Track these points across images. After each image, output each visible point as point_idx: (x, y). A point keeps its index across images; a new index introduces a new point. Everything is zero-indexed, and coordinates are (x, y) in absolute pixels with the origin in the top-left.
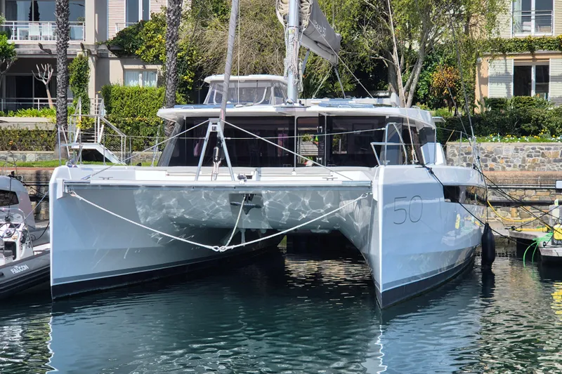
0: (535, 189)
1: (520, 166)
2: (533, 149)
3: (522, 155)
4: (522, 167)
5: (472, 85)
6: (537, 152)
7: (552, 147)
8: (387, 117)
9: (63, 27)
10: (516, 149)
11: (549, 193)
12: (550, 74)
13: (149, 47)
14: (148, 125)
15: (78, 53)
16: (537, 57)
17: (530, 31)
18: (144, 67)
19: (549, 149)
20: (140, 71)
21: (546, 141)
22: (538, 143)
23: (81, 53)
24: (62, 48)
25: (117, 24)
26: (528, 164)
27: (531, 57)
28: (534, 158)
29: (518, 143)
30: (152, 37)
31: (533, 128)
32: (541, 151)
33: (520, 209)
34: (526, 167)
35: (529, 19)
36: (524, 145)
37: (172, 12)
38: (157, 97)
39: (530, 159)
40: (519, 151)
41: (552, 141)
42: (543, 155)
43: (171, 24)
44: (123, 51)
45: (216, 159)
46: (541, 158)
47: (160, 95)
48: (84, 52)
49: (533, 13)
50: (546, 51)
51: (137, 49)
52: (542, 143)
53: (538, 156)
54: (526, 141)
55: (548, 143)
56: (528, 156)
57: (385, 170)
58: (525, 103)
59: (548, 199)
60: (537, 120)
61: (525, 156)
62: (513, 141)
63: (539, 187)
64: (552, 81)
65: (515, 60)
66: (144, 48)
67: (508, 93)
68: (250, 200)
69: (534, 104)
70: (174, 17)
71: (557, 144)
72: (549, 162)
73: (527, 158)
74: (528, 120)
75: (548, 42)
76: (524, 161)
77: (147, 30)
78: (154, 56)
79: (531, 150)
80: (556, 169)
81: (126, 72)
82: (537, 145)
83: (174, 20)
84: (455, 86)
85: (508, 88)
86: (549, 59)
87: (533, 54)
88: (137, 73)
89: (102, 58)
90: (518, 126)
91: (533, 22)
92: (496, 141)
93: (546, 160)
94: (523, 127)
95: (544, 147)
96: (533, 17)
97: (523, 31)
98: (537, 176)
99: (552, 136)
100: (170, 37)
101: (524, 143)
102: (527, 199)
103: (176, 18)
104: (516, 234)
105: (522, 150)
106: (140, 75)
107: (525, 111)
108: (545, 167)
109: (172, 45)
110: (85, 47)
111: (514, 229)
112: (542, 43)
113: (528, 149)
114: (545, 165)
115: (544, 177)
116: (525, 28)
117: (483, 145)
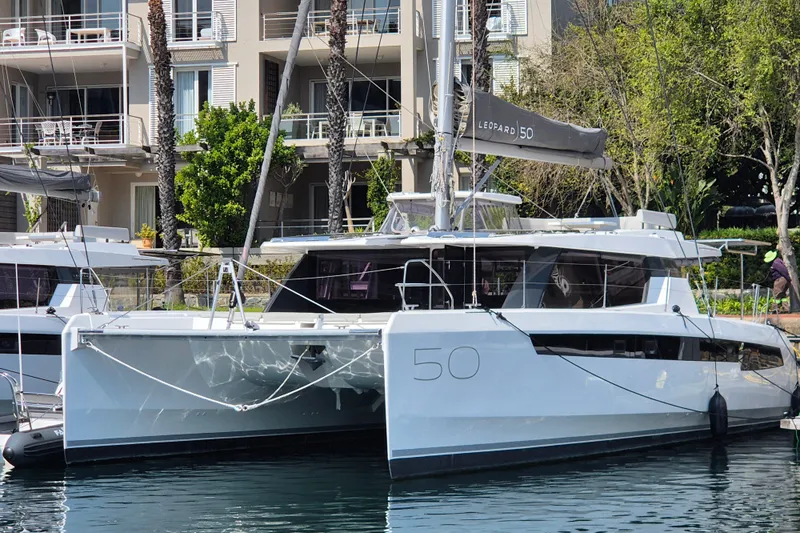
9: (336, 124)
15: (380, 156)
23: (383, 155)
24: (335, 152)
48: (388, 153)
110: (389, 146)
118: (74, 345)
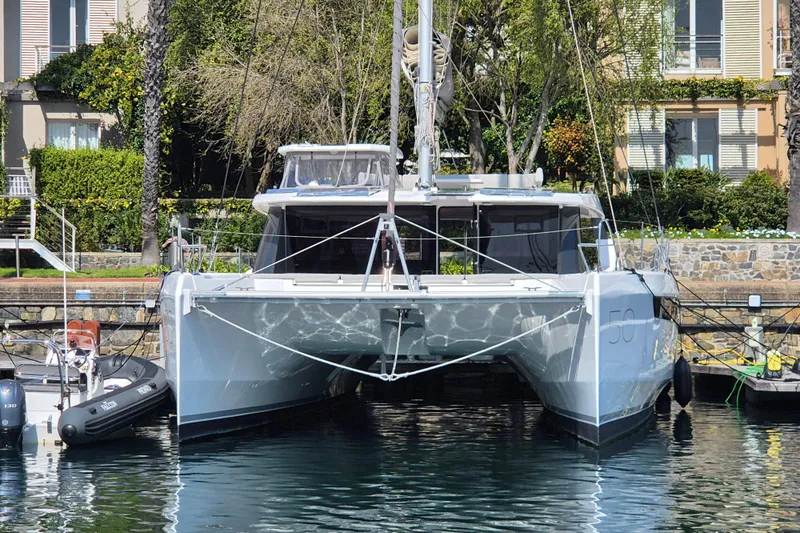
0: (719, 307)
1: (691, 273)
2: (709, 248)
3: (694, 257)
4: (694, 276)
5: (609, 149)
6: (715, 252)
7: (738, 246)
8: (561, 207)
10: (686, 249)
11: (738, 314)
12: (720, 133)
13: (102, 88)
14: (105, 210)
16: (700, 106)
17: (688, 66)
18: (80, 116)
19: (733, 249)
20: (72, 122)
21: (728, 237)
22: (718, 240)
25: (37, 47)
26: (703, 271)
27: (691, 106)
28: (712, 262)
29: (688, 240)
30: (107, 72)
31: (705, 217)
32: (722, 252)
33: (700, 335)
34: (701, 275)
35: (687, 47)
36: (697, 243)
37: (155, 37)
38: (118, 166)
39: (706, 264)
40: (690, 251)
41: (737, 237)
42: (725, 257)
43: (153, 55)
44: (59, 92)
45: (388, 264)
46: (721, 262)
47: (123, 164)
49: (693, 38)
50: (714, 99)
51: (82, 90)
52: (723, 240)
53: (718, 259)
54: (699, 237)
55: (730, 240)
56: (703, 259)
57: (601, 277)
58: (690, 178)
59: (738, 322)
60: (712, 204)
61: (700, 259)
62: (680, 236)
63: (725, 305)
64: (723, 142)
65: (666, 110)
66: (94, 88)
67: (657, 160)
68: (407, 318)
69: (704, 180)
70: (157, 45)
71: (743, 240)
72: (733, 268)
73: (701, 262)
74: (699, 204)
75: (722, 86)
76: (697, 266)
77: (97, 59)
78: (110, 102)
79: (707, 251)
80: (743, 277)
81: (50, 125)
82: (716, 243)
83: (157, 49)
84: (583, 150)
85: (657, 153)
86: (717, 109)
87: (694, 102)
88: (66, 125)
89: (11, 101)
90: (683, 213)
91: (693, 53)
92: (656, 236)
93: (729, 265)
94: (691, 215)
95: (725, 246)
96: (693, 45)
97: (677, 65)
98: (722, 289)
99: (735, 228)
100: (152, 76)
101: (698, 240)
102: (707, 323)
103: (161, 46)
104: (700, 368)
105: (694, 250)
106: (73, 129)
107: (692, 191)
108: (728, 276)
109: (155, 88)
111: (696, 362)
112: (710, 87)
113: (702, 249)
114: (727, 273)
115: (732, 289)
116: (679, 60)
117: (637, 242)
118: (187, 310)
